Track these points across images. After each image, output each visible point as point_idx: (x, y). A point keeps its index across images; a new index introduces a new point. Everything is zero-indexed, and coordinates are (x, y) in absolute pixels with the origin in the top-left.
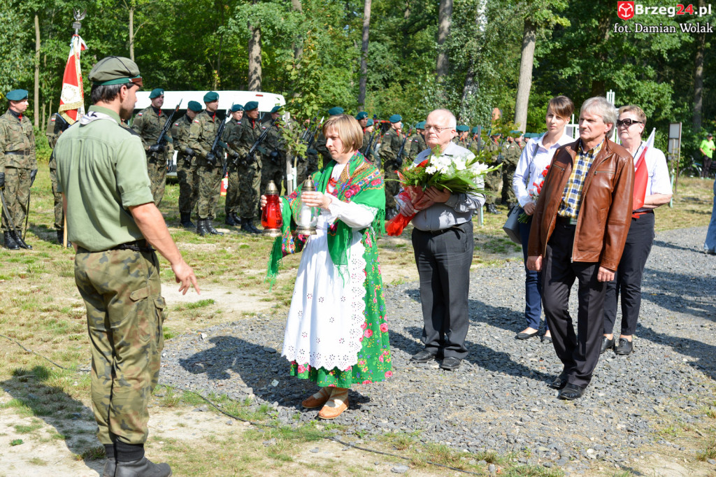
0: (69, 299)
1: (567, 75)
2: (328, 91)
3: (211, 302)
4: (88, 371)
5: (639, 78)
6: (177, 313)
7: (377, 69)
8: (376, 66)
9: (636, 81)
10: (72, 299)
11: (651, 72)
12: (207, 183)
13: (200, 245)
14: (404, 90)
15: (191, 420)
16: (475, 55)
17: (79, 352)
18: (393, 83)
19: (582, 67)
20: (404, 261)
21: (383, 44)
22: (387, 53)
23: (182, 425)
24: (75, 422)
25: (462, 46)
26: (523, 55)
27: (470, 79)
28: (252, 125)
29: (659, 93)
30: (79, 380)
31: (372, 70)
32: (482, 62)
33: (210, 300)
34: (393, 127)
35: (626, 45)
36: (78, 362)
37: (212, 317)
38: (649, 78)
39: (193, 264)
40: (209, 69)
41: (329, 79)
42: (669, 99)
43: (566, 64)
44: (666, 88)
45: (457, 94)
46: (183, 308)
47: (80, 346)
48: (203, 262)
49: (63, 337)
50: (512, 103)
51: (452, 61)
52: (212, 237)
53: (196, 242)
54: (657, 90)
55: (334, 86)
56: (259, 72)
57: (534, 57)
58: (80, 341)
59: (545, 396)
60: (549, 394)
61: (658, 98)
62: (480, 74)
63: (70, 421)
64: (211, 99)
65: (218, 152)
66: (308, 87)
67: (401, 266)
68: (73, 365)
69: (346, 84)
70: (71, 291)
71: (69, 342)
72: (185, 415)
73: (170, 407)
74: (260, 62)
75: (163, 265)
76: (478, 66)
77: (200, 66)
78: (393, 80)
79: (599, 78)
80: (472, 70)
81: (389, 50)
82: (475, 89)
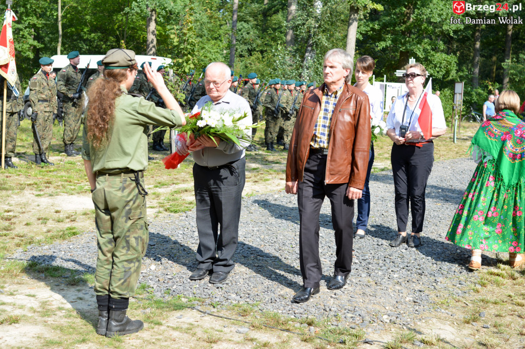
1: (381, 47)
2: (206, 56)
6: (84, 216)
7: (243, 42)
8: (243, 40)
9: (432, 52)
10: (5, 206)
11: (442, 46)
16: (313, 31)
17: (7, 245)
18: (255, 52)
19: (392, 42)
20: (256, 180)
21: (248, 23)
22: (251, 30)
23: (81, 299)
25: (304, 24)
26: (349, 31)
27: (309, 48)
29: (448, 61)
30: (5, 265)
31: (240, 42)
32: (318, 36)
34: (251, 82)
35: (425, 25)
36: (5, 252)
38: (441, 51)
40: (117, 40)
41: (207, 48)
42: (455, 66)
43: (381, 39)
44: (453, 58)
45: (300, 59)
46: (88, 213)
47: (8, 241)
51: (296, 35)
54: (446, 59)
55: (210, 53)
56: (155, 41)
57: (358, 32)
58: (8, 237)
61: (447, 65)
62: (317, 44)
66: (186, 50)
67: (254, 184)
69: (220, 51)
70: (4, 201)
72: (83, 291)
73: (72, 285)
74: (155, 35)
75: (76, 182)
76: (315, 38)
77: (111, 38)
78: (255, 50)
79: (404, 49)
80: (311, 42)
81: (252, 28)
82: (313, 55)
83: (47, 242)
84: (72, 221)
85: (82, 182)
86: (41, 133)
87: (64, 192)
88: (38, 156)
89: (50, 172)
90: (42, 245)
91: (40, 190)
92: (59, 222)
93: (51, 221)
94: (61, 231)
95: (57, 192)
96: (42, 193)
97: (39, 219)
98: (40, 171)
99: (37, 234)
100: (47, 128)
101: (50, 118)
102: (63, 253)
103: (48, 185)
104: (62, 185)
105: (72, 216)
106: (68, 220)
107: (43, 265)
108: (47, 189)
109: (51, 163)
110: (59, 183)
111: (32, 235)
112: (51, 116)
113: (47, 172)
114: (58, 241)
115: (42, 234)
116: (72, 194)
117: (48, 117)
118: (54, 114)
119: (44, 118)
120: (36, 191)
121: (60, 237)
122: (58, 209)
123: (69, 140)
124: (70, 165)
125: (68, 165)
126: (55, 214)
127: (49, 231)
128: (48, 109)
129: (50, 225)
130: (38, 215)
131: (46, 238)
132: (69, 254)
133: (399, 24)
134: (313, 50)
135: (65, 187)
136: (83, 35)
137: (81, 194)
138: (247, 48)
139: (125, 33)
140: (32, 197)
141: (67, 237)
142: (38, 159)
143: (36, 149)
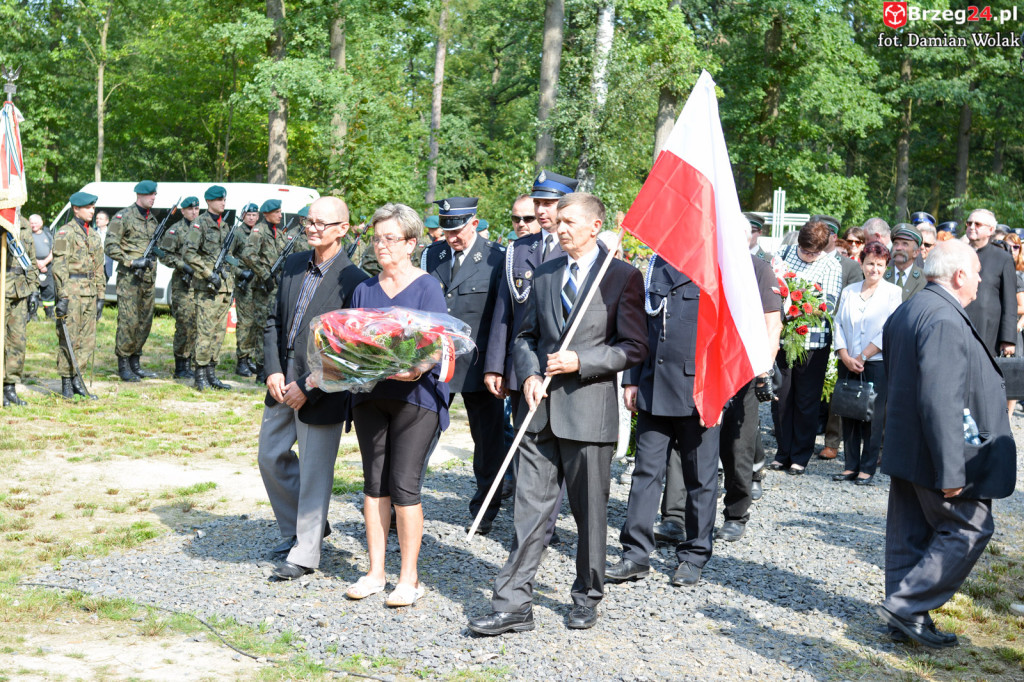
0: (6, 481)
3: (212, 486)
4: (34, 585)
5: (820, 170)
6: (163, 501)
7: (452, 153)
8: (451, 150)
9: (817, 174)
10: (10, 481)
11: (838, 161)
12: (208, 316)
13: (197, 405)
14: (491, 183)
15: (182, 654)
16: (590, 137)
17: (21, 558)
18: (475, 173)
19: (741, 154)
21: (461, 118)
22: (467, 131)
23: (169, 662)
24: (16, 658)
25: (573, 124)
26: (658, 137)
27: (583, 171)
28: (273, 233)
29: (849, 190)
30: (21, 598)
31: (445, 153)
32: (599, 146)
33: (210, 483)
35: (804, 123)
36: (20, 571)
37: (213, 508)
38: (835, 170)
39: (187, 431)
40: (212, 151)
42: (863, 198)
44: (857, 183)
46: (171, 494)
47: (23, 549)
48: (200, 429)
51: (558, 145)
52: (214, 393)
53: (192, 399)
54: (845, 186)
55: (391, 177)
56: (284, 154)
58: (22, 542)
61: (847, 198)
62: (597, 163)
63: (8, 656)
64: (216, 195)
65: (223, 271)
66: (354, 180)
68: (12, 576)
69: (408, 174)
70: (9, 470)
71: (5, 543)
72: (174, 648)
73: (151, 635)
74: (284, 143)
75: (143, 432)
76: (594, 151)
77: (201, 146)
78: (475, 169)
79: (766, 169)
80: (585, 158)
81: (469, 127)
82: (590, 184)
83: (98, 553)
84: (141, 510)
85: (154, 432)
86: (74, 337)
87: (121, 454)
88: (68, 381)
89: (91, 412)
90: (87, 558)
91: (77, 450)
92: (117, 512)
93: (100, 510)
94: (123, 530)
95: (108, 454)
96: (79, 455)
97: (78, 507)
98: (72, 411)
99: (76, 536)
100: (86, 328)
101: (90, 308)
102: (130, 573)
103: (89, 439)
104: (117, 439)
105: (141, 500)
106: (134, 509)
107: (93, 596)
108: (89, 447)
109: (92, 396)
110: (111, 435)
111: (68, 537)
112: (94, 304)
113: (85, 412)
114: (117, 551)
115: (87, 535)
116: (137, 458)
117: (88, 306)
118: (98, 300)
119: (81, 308)
120: (68, 450)
121: (123, 542)
122: (113, 486)
123: (127, 349)
124: (128, 398)
125: (124, 399)
126: (108, 496)
127: (98, 531)
128: (87, 292)
129: (101, 519)
130: (76, 498)
131: (95, 544)
132: (142, 575)
133: (753, 122)
134: (589, 174)
135: (122, 443)
136: (145, 140)
137: (154, 457)
138: (459, 166)
139: (227, 138)
140: (63, 464)
141: (136, 542)
142: (67, 387)
143: (64, 368)
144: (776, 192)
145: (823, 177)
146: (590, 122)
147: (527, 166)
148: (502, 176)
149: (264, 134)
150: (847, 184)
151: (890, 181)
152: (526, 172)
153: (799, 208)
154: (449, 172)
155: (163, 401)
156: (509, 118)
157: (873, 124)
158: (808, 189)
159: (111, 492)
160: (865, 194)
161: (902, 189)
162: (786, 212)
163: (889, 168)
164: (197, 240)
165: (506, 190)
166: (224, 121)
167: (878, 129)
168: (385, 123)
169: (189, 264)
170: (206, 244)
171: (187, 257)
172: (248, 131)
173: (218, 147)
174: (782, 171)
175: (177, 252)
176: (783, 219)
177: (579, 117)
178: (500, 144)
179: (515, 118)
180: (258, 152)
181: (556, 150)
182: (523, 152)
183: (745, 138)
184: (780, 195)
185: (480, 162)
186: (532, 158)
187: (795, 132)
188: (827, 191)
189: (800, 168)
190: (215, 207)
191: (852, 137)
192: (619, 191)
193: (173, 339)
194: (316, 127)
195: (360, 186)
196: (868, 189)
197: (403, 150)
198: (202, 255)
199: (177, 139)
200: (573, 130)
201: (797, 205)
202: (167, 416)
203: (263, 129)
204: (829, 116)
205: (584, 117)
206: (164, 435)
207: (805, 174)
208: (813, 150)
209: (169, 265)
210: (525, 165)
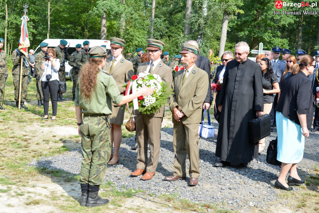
0: (22, 133)
1: (242, 35)
2: (136, 40)
4: (31, 165)
5: (273, 36)
6: (70, 140)
7: (157, 30)
9: (273, 38)
10: (23, 132)
11: (279, 34)
14: (170, 40)
15: (77, 188)
16: (202, 26)
17: (27, 157)
18: (165, 37)
19: (249, 32)
20: (170, 118)
21: (160, 19)
22: (162, 23)
23: (73, 190)
24: (26, 188)
25: (196, 22)
26: (223, 26)
27: (199, 36)
29: (283, 43)
30: (27, 169)
31: (155, 30)
32: (205, 29)
34: (165, 57)
36: (27, 161)
38: (278, 37)
40: (83, 29)
42: (287, 46)
43: (242, 30)
44: (285, 41)
46: (72, 137)
47: (27, 154)
49: (20, 150)
50: (218, 47)
54: (281, 42)
55: (139, 38)
56: (106, 30)
57: (228, 26)
58: (27, 152)
59: (232, 179)
60: (233, 178)
61: (282, 46)
62: (204, 34)
63: (24, 187)
64: (86, 44)
66: (129, 39)
67: (168, 120)
68: (24, 162)
69: (144, 37)
70: (22, 129)
71: (22, 152)
72: (74, 185)
73: (68, 181)
74: (106, 27)
75: (63, 117)
76: (203, 30)
77: (79, 28)
78: (164, 35)
79: (256, 36)
80: (200, 32)
81: (163, 22)
82: (201, 40)
83: (50, 156)
84: (63, 142)
85: (67, 117)
87: (57, 124)
88: (40, 101)
90: (47, 157)
92: (56, 143)
93: (51, 142)
94: (58, 148)
95: (53, 124)
96: (44, 124)
97: (44, 141)
98: (41, 111)
99: (43, 150)
102: (61, 162)
105: (63, 139)
106: (61, 142)
107: (49, 169)
108: (47, 122)
111: (41, 150)
114: (56, 155)
115: (47, 150)
116: (62, 126)
120: (40, 123)
121: (58, 152)
122: (55, 134)
126: (53, 137)
127: (50, 149)
129: (51, 145)
130: (43, 138)
131: (49, 152)
132: (64, 163)
133: (253, 21)
134: (201, 37)
135: (57, 121)
136: (62, 26)
137: (67, 125)
138: (159, 34)
139: (88, 25)
140: (39, 127)
141: (62, 152)
142: (39, 103)
143: (39, 97)
144: (260, 44)
145: (274, 39)
146: (202, 21)
147: (182, 35)
148: (173, 38)
149: (99, 24)
150: (282, 41)
151: (295, 40)
152: (181, 36)
153: (267, 48)
154: (156, 36)
155: (69, 108)
156: (175, 19)
157: (291, 22)
158: (270, 43)
159: (54, 136)
160: (288, 44)
161: (299, 43)
162: (263, 50)
163: (295, 36)
164: (81, 58)
165: (174, 42)
166: (87, 20)
167: (292, 24)
168: (137, 21)
169: (78, 65)
170: (83, 59)
171: (77, 63)
172: (94, 23)
173: (85, 28)
174: (262, 37)
175: (74, 61)
176: (262, 52)
177: (198, 20)
178: (173, 27)
179: (177, 19)
180: (97, 30)
181: (191, 29)
182: (180, 30)
183: (250, 26)
184: (261, 44)
185: (166, 33)
186: (183, 32)
187: (266, 24)
188: (276, 43)
189: (267, 36)
190: (86, 47)
191: (284, 26)
192: (210, 43)
193: (72, 88)
194: (115, 21)
195: (130, 41)
196: (289, 43)
197: (142, 29)
198: (82, 62)
199: (72, 25)
200: (196, 24)
201: (266, 48)
202: (71, 113)
203: (99, 23)
204: (277, 20)
205: (200, 20)
206: (69, 119)
207: (269, 38)
208: (271, 30)
209: (71, 66)
210: (181, 34)
